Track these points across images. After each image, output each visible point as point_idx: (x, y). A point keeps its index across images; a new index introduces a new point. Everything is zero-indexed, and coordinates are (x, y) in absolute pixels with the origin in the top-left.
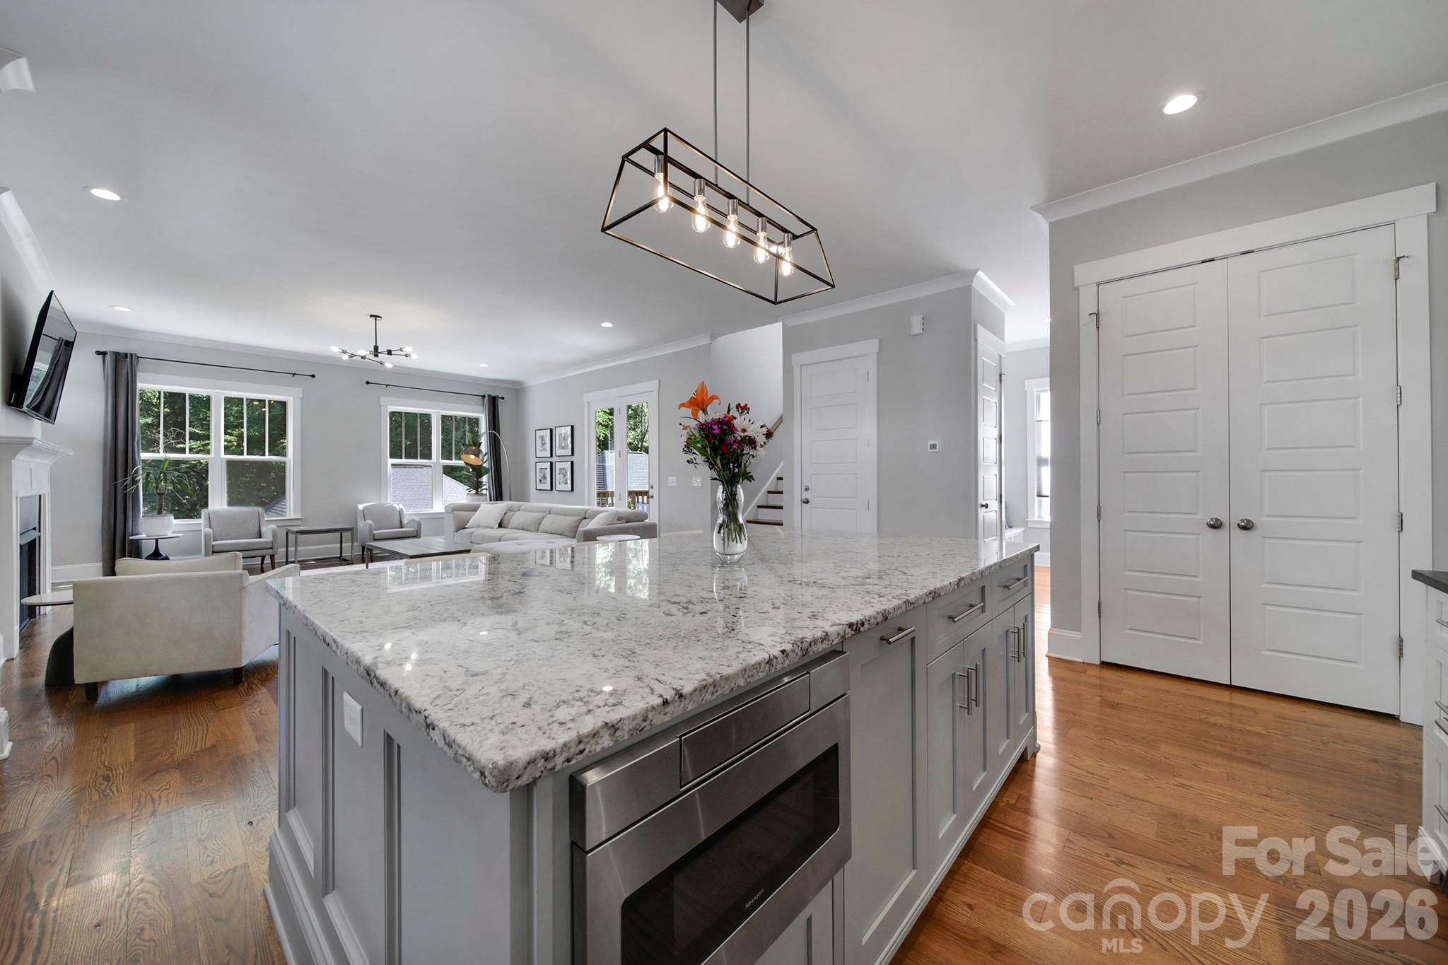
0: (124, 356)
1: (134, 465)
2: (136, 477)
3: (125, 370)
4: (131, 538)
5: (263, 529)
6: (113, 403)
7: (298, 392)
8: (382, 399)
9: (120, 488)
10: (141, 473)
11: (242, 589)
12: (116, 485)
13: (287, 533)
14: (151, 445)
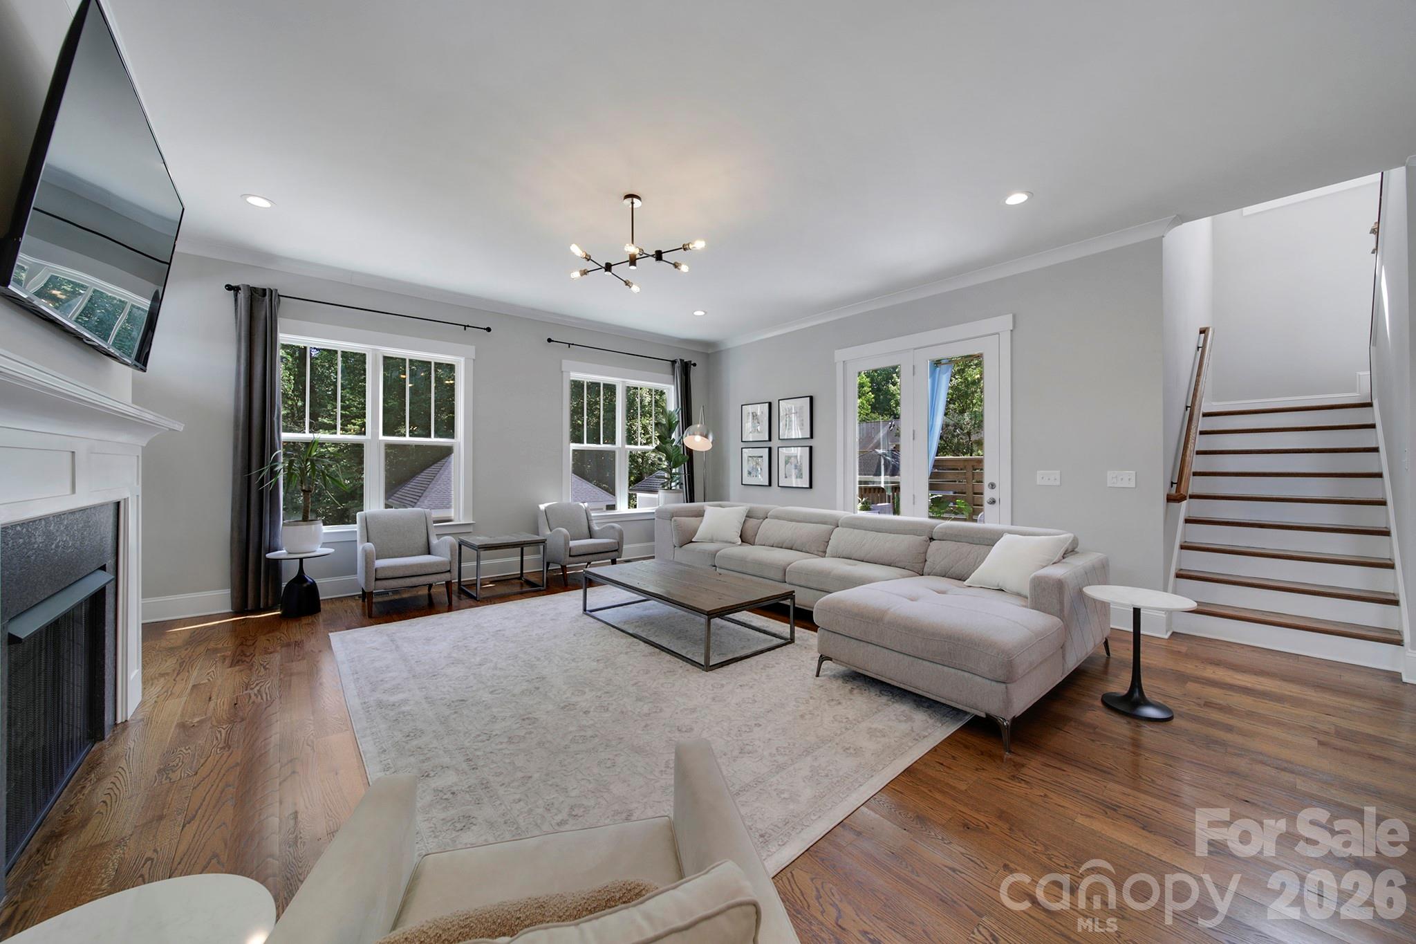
0: (261, 292)
1: (273, 449)
2: (276, 466)
3: (262, 312)
4: (268, 556)
5: (434, 541)
6: (246, 360)
7: (471, 350)
8: (564, 362)
9: (255, 483)
10: (282, 461)
12: (249, 478)
13: (460, 546)
14: (295, 421)
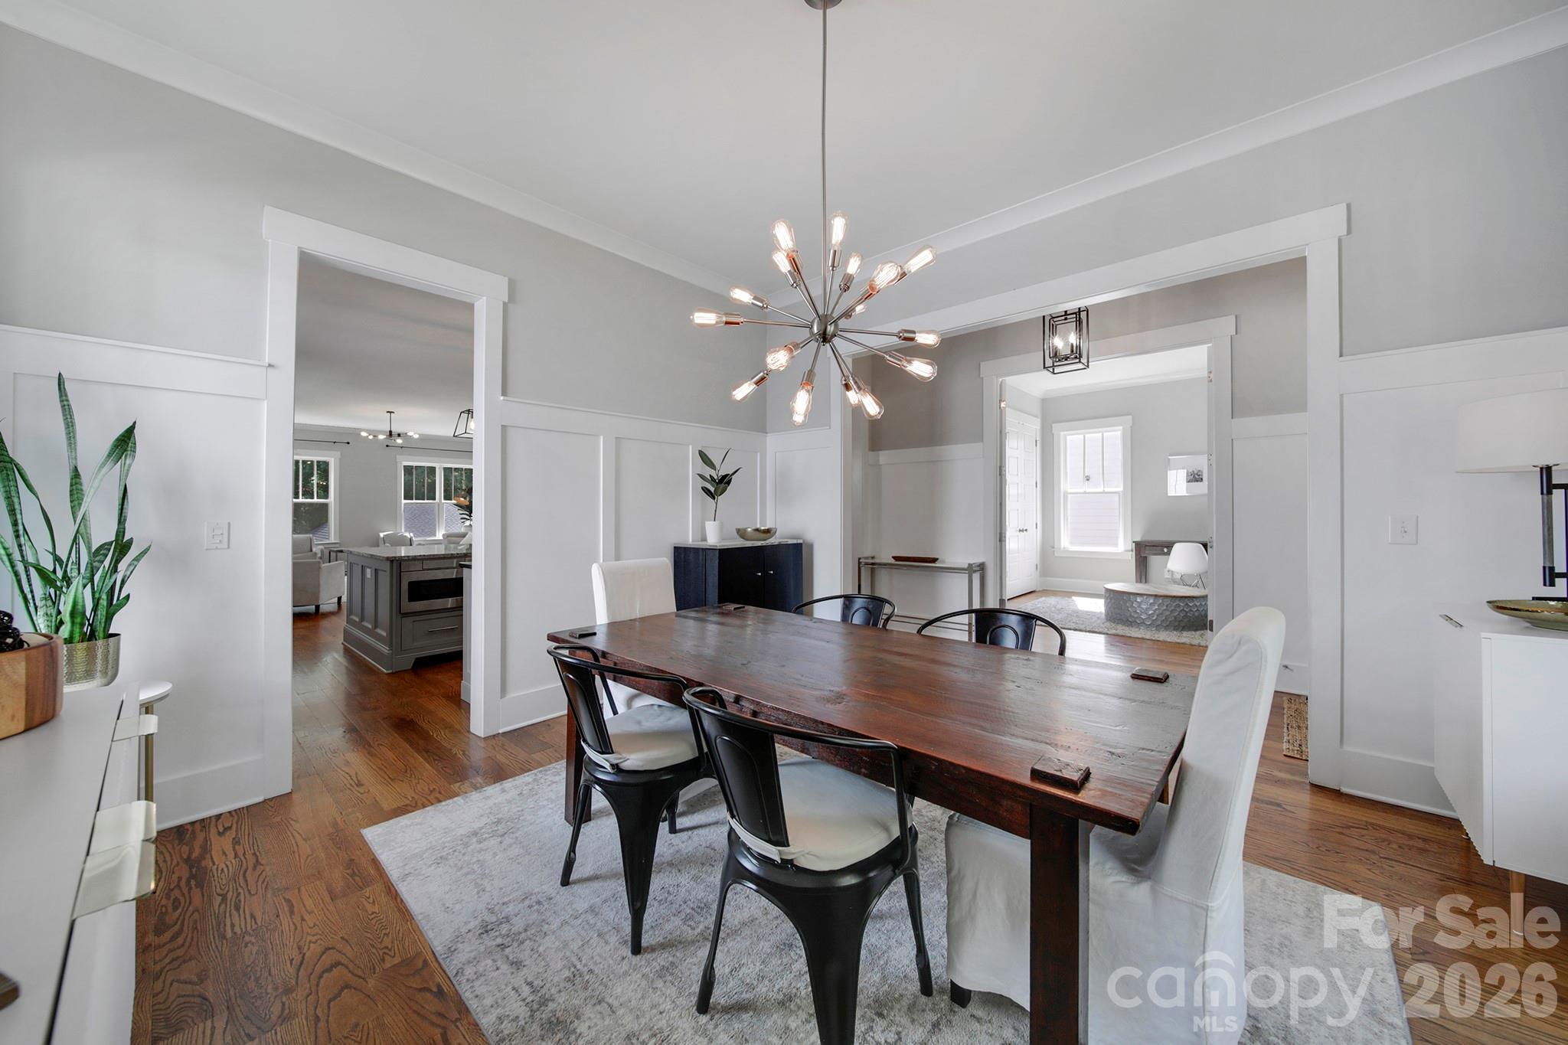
7: (338, 454)
8: (398, 457)
11: (320, 568)
